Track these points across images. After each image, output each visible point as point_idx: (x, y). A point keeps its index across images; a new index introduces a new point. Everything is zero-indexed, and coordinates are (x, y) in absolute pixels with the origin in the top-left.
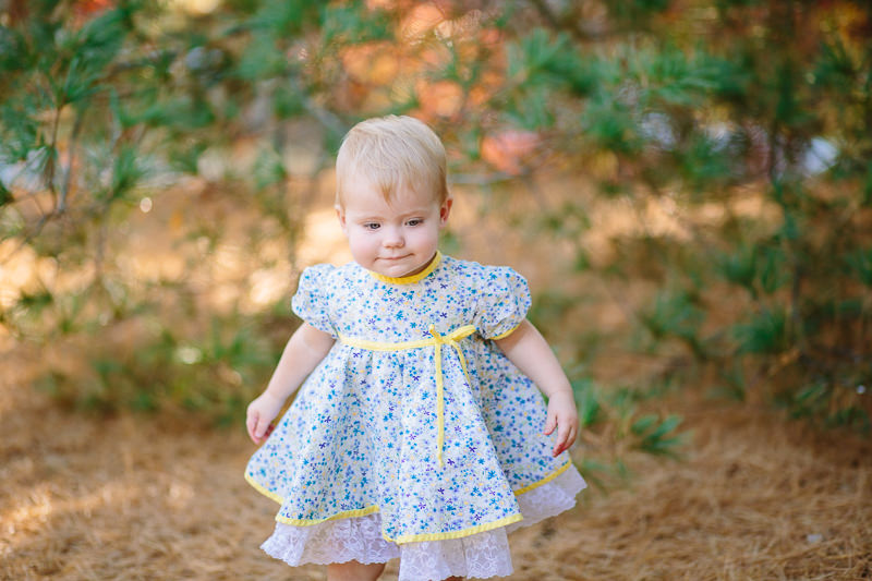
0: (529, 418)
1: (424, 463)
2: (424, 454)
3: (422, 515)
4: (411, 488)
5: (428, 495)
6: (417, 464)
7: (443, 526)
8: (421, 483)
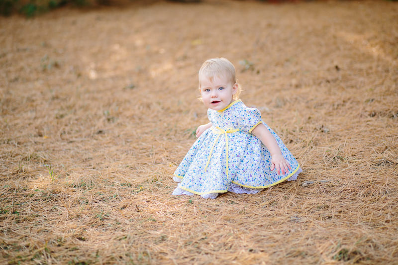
0: (253, 165)
1: (199, 168)
2: (200, 165)
3: (191, 183)
4: (192, 173)
5: (196, 178)
6: (197, 167)
7: (196, 190)
8: (195, 174)
